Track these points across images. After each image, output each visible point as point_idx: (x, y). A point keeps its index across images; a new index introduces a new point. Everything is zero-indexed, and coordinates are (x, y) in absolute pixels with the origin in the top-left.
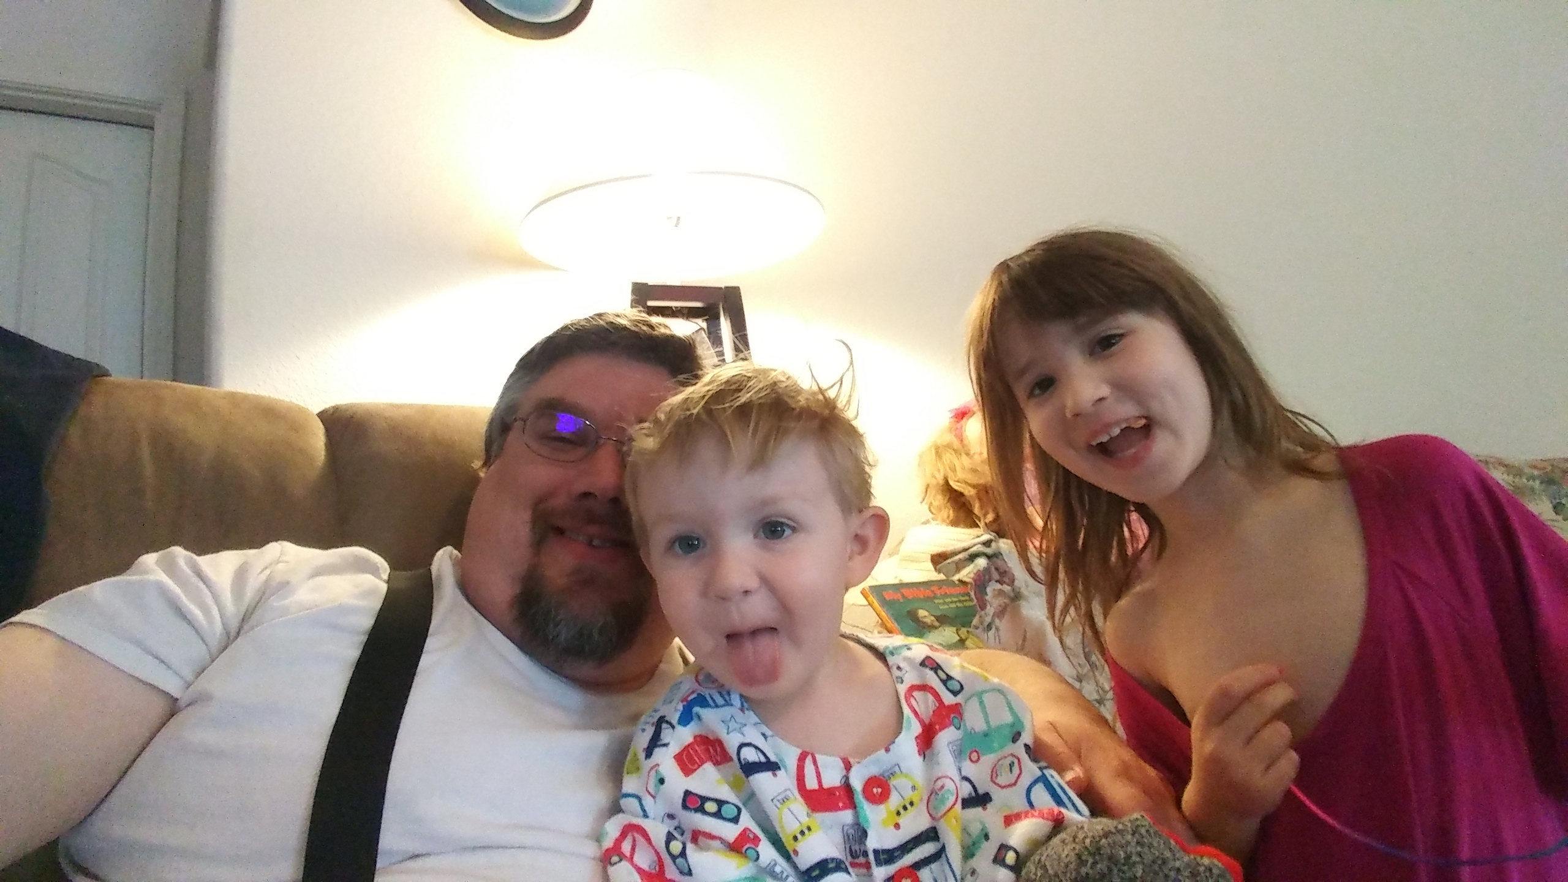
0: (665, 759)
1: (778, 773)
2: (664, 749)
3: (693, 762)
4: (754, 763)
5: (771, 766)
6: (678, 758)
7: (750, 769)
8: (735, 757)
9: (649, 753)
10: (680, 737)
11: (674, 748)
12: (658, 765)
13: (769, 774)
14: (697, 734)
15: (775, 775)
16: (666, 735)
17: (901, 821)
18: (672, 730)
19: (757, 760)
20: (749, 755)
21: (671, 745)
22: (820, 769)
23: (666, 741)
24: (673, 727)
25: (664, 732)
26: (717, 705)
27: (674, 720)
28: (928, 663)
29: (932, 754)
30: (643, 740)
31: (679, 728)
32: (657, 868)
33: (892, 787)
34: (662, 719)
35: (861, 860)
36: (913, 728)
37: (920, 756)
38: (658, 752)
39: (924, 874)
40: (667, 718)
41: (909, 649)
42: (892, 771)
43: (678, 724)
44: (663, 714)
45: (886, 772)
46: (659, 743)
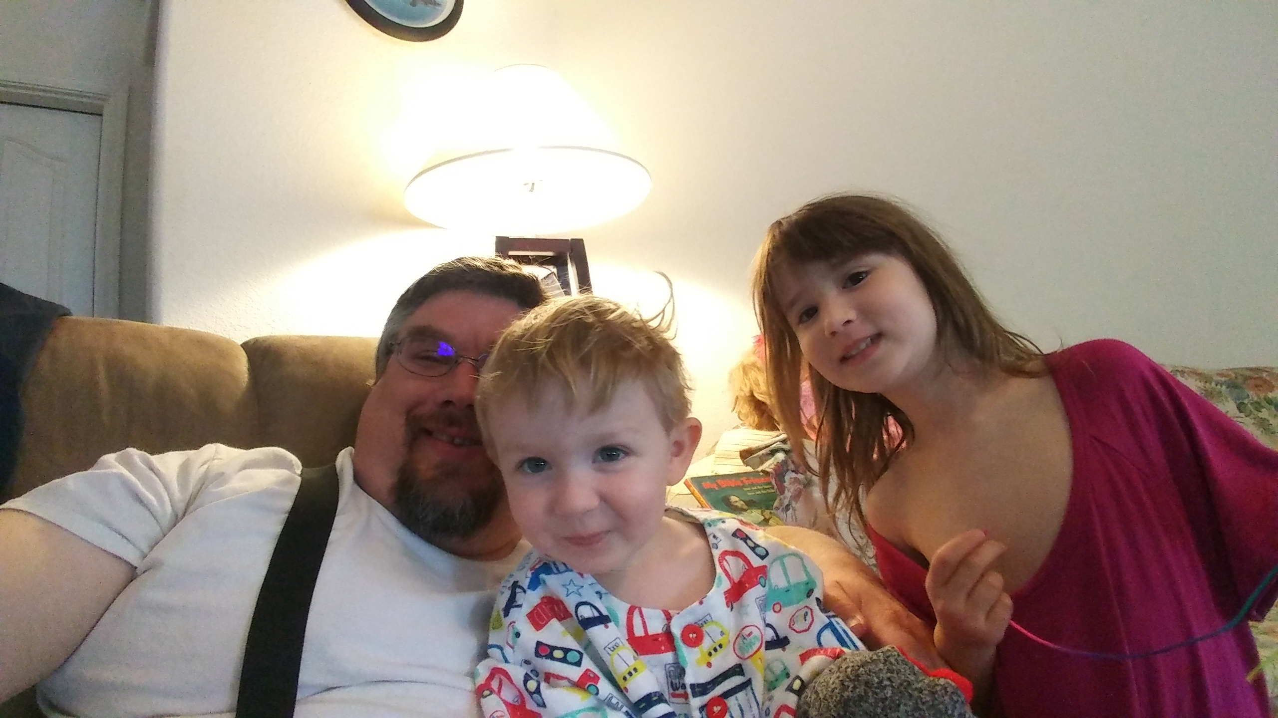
0: (520, 618)
1: (609, 624)
2: (519, 609)
3: (542, 619)
4: (589, 619)
5: (603, 620)
6: (530, 616)
7: (587, 623)
8: (573, 613)
9: (506, 614)
10: (530, 599)
11: (526, 609)
12: (514, 622)
13: (602, 626)
14: (543, 596)
15: (607, 627)
16: (520, 598)
17: (712, 660)
18: (523, 594)
19: (592, 615)
20: (586, 612)
21: (524, 606)
22: (646, 620)
23: (519, 603)
24: (525, 592)
25: (518, 595)
26: (559, 572)
27: (525, 586)
28: (738, 534)
29: (741, 606)
30: (502, 601)
31: (529, 592)
32: (519, 701)
33: (705, 633)
34: (515, 585)
35: (681, 691)
36: (724, 584)
37: (728, 607)
38: (513, 611)
39: (731, 702)
40: (520, 583)
41: (724, 522)
42: (704, 620)
43: (529, 588)
44: (516, 580)
45: (700, 621)
46: (515, 604)
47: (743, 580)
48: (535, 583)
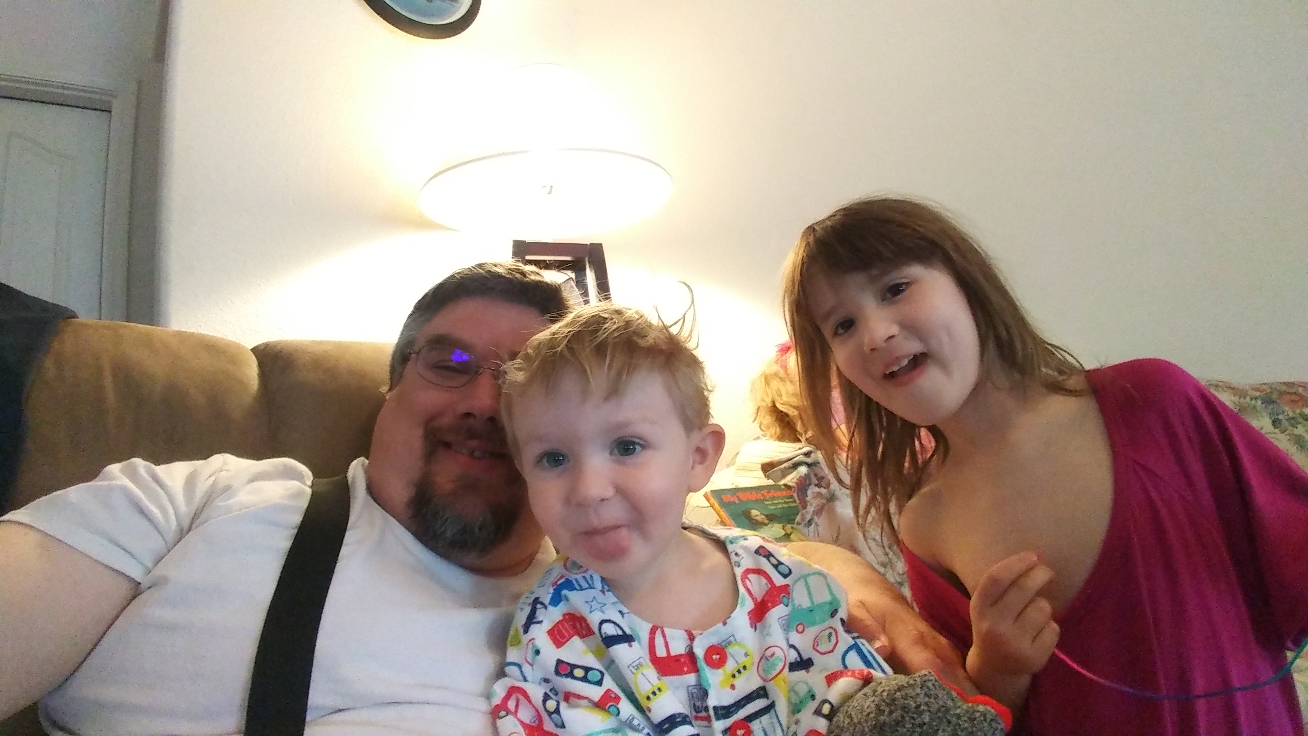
0: (540, 634)
1: (633, 643)
2: (538, 625)
3: (563, 637)
4: (613, 637)
5: (627, 638)
6: (551, 633)
7: (610, 641)
8: (596, 630)
9: (526, 631)
10: (551, 616)
11: (547, 625)
12: (534, 639)
13: (626, 645)
14: (564, 613)
15: (630, 646)
16: (540, 614)
17: (736, 682)
18: (545, 610)
19: (615, 633)
20: (609, 630)
21: (544, 622)
22: (668, 640)
23: (540, 619)
24: (546, 607)
25: (538, 612)
26: (582, 589)
27: (547, 602)
28: (762, 552)
29: (764, 627)
30: (521, 618)
31: (550, 608)
32: (537, 722)
33: (728, 654)
34: (536, 601)
35: (703, 714)
36: (746, 605)
37: (752, 627)
38: (534, 628)
39: (755, 725)
40: (541, 600)
41: (746, 539)
42: (728, 640)
43: (550, 604)
44: (537, 596)
45: (723, 641)
46: (535, 620)
47: (766, 599)
48: (557, 599)
